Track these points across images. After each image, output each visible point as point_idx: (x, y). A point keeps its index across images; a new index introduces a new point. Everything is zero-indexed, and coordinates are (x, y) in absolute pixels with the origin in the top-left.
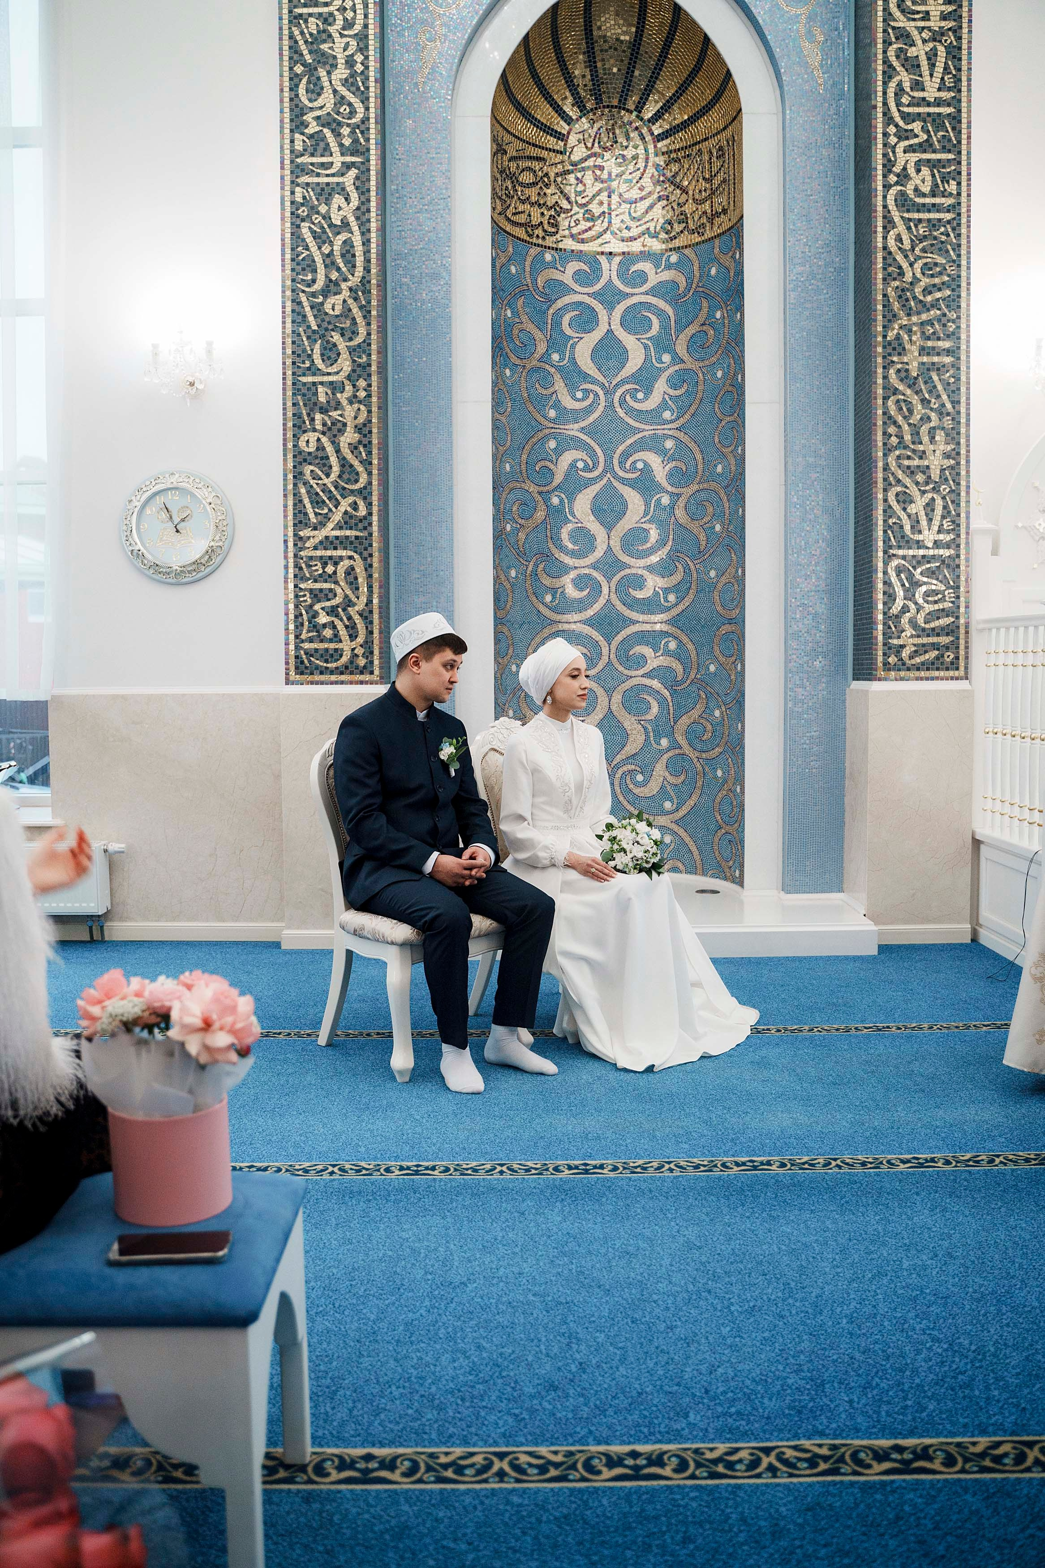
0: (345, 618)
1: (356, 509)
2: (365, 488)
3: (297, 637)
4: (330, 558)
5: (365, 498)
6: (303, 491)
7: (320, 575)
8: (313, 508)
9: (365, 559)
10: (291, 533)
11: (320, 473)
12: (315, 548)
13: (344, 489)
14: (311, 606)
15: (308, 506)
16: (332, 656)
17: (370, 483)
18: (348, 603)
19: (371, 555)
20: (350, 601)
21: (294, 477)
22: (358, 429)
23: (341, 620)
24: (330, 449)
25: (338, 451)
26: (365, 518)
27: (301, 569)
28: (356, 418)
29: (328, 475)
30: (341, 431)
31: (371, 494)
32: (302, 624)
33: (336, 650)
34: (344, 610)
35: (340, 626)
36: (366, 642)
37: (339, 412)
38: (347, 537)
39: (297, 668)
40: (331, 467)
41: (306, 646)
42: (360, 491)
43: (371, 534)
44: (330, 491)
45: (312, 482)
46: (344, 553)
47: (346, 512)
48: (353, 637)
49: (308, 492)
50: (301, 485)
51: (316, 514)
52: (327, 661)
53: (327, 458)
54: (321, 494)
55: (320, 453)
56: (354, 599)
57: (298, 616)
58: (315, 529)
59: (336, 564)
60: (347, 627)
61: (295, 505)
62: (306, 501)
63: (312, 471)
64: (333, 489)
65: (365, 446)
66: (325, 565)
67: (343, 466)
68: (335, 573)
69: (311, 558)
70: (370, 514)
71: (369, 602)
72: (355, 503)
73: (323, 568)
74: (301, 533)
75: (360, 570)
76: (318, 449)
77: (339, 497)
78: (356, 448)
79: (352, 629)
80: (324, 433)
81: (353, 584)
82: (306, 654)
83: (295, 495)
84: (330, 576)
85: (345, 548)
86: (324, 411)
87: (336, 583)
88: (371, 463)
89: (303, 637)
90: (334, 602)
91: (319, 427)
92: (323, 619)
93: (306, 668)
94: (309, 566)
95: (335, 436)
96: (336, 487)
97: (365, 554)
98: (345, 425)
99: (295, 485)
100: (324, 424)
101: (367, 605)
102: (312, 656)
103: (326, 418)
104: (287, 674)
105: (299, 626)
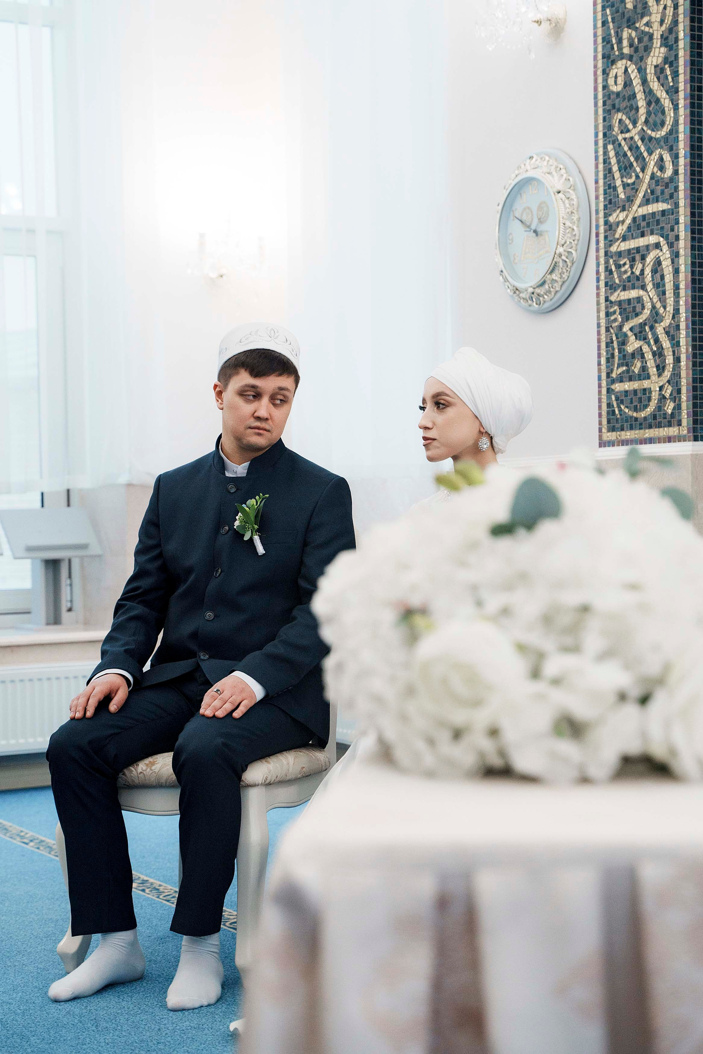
0: (652, 342)
1: (662, 168)
2: (671, 132)
3: (608, 375)
4: (638, 250)
5: (671, 149)
6: (612, 154)
7: (629, 279)
8: (622, 177)
9: (671, 245)
10: (602, 222)
11: (627, 122)
12: (624, 238)
13: (651, 138)
14: (621, 327)
15: (617, 175)
16: (640, 400)
17: (676, 122)
18: (656, 317)
19: (677, 238)
20: (657, 314)
21: (605, 135)
22: (665, 40)
23: (649, 344)
24: (636, 82)
25: (644, 82)
26: (671, 179)
27: (611, 272)
28: (662, 22)
29: (635, 123)
30: (648, 49)
31: (677, 140)
32: (613, 355)
33: (645, 390)
34: (652, 328)
35: (649, 356)
36: (673, 375)
37: (645, 19)
38: (653, 214)
39: (609, 422)
40: (637, 109)
41: (618, 387)
42: (666, 139)
43: (677, 205)
44: (638, 148)
45: (620, 137)
46: (653, 239)
47: (653, 176)
48: (661, 369)
49: (617, 154)
50: (610, 147)
51: (625, 185)
52: (636, 410)
53: (634, 96)
54: (629, 154)
55: (628, 92)
56: (661, 311)
57: (609, 344)
58: (624, 209)
59: (643, 258)
60: (654, 354)
61: (605, 177)
62: (615, 168)
63: (620, 121)
64: (640, 143)
65: (671, 65)
66: (633, 260)
67: (649, 104)
68: (642, 271)
69: (620, 254)
70: (676, 172)
71: (677, 311)
72: (661, 159)
73: (632, 267)
74: (612, 219)
75: (666, 264)
76: (625, 85)
77: (645, 154)
78: (662, 70)
79: (659, 354)
80: (630, 58)
81: (659, 286)
82: (617, 399)
83: (605, 162)
84: (638, 278)
85: (652, 233)
86: (631, 24)
87: (643, 287)
88: (677, 91)
89: (614, 375)
90: (640, 319)
91: (626, 51)
92: (633, 345)
93: (617, 420)
94: (618, 266)
95: (641, 59)
96: (642, 139)
97: (672, 235)
98: (651, 37)
99: (605, 147)
100: (631, 45)
101: (673, 317)
102: (622, 402)
103: (634, 34)
104: (600, 430)
105: (610, 359)
